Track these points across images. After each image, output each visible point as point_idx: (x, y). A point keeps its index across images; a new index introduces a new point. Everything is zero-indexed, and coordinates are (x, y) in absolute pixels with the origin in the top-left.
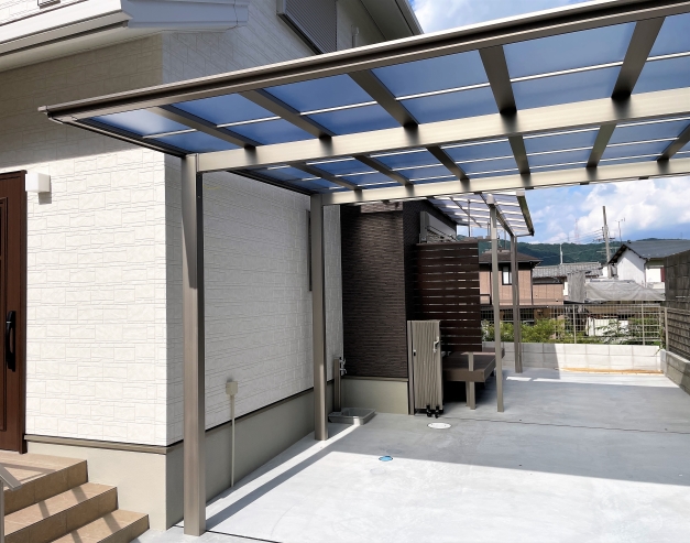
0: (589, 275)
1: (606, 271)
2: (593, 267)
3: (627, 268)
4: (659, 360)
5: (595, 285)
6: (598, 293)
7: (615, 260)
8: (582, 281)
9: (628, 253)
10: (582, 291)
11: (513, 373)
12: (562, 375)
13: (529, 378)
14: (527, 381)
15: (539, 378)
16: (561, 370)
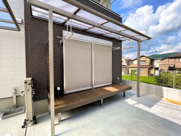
11: (135, 97)
12: (158, 103)
13: (136, 102)
14: (132, 104)
15: (140, 104)
16: (163, 99)
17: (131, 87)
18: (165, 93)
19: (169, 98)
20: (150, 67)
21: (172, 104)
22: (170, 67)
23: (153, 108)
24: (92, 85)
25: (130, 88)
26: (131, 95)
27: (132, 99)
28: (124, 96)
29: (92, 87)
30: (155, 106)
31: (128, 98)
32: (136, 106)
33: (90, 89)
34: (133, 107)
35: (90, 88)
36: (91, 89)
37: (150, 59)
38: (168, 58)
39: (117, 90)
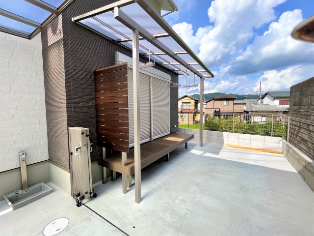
0: (253, 102)
1: (259, 102)
2: (255, 100)
3: (267, 100)
4: (281, 145)
5: (255, 105)
6: (256, 108)
7: (263, 98)
8: (250, 104)
9: (268, 95)
10: (251, 107)
11: (198, 146)
12: (222, 150)
13: (202, 152)
14: (200, 154)
15: (207, 153)
16: (224, 145)
17: (193, 135)
18: (225, 139)
19: (229, 143)
20: (195, 111)
21: (233, 148)
22: (215, 112)
23: (220, 154)
24: (150, 137)
25: (192, 137)
26: (193, 146)
27: (196, 149)
28: (186, 147)
29: (151, 139)
30: (221, 152)
31: (192, 149)
32: (204, 155)
33: (148, 142)
34: (201, 157)
35: (148, 140)
36: (150, 141)
37: (195, 100)
38: (214, 99)
39: (183, 139)
